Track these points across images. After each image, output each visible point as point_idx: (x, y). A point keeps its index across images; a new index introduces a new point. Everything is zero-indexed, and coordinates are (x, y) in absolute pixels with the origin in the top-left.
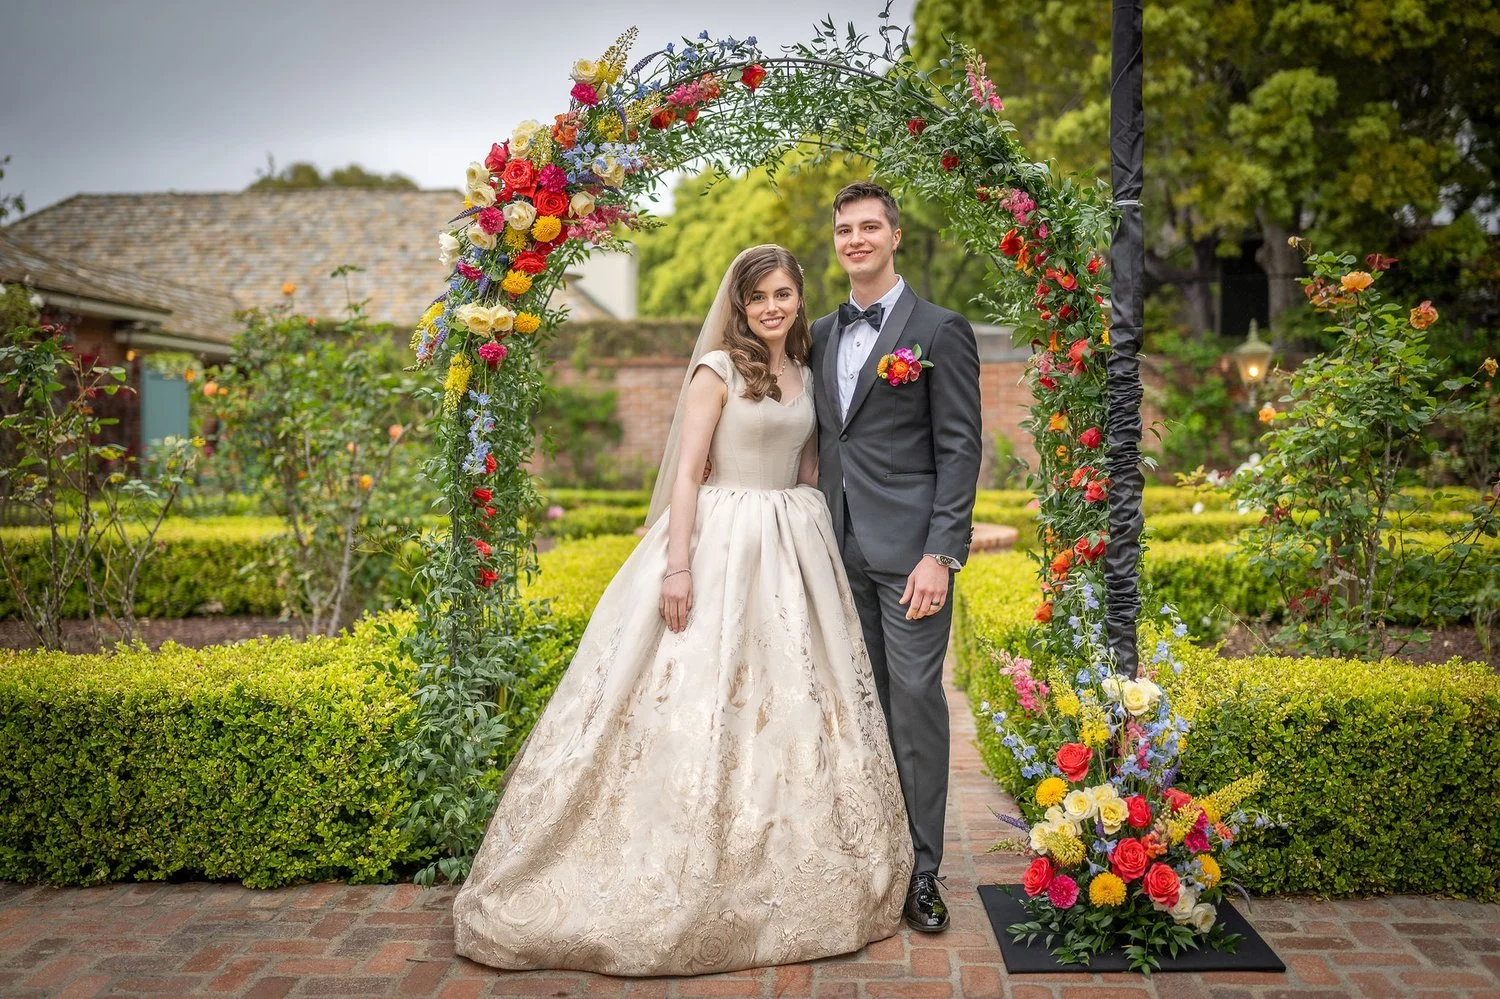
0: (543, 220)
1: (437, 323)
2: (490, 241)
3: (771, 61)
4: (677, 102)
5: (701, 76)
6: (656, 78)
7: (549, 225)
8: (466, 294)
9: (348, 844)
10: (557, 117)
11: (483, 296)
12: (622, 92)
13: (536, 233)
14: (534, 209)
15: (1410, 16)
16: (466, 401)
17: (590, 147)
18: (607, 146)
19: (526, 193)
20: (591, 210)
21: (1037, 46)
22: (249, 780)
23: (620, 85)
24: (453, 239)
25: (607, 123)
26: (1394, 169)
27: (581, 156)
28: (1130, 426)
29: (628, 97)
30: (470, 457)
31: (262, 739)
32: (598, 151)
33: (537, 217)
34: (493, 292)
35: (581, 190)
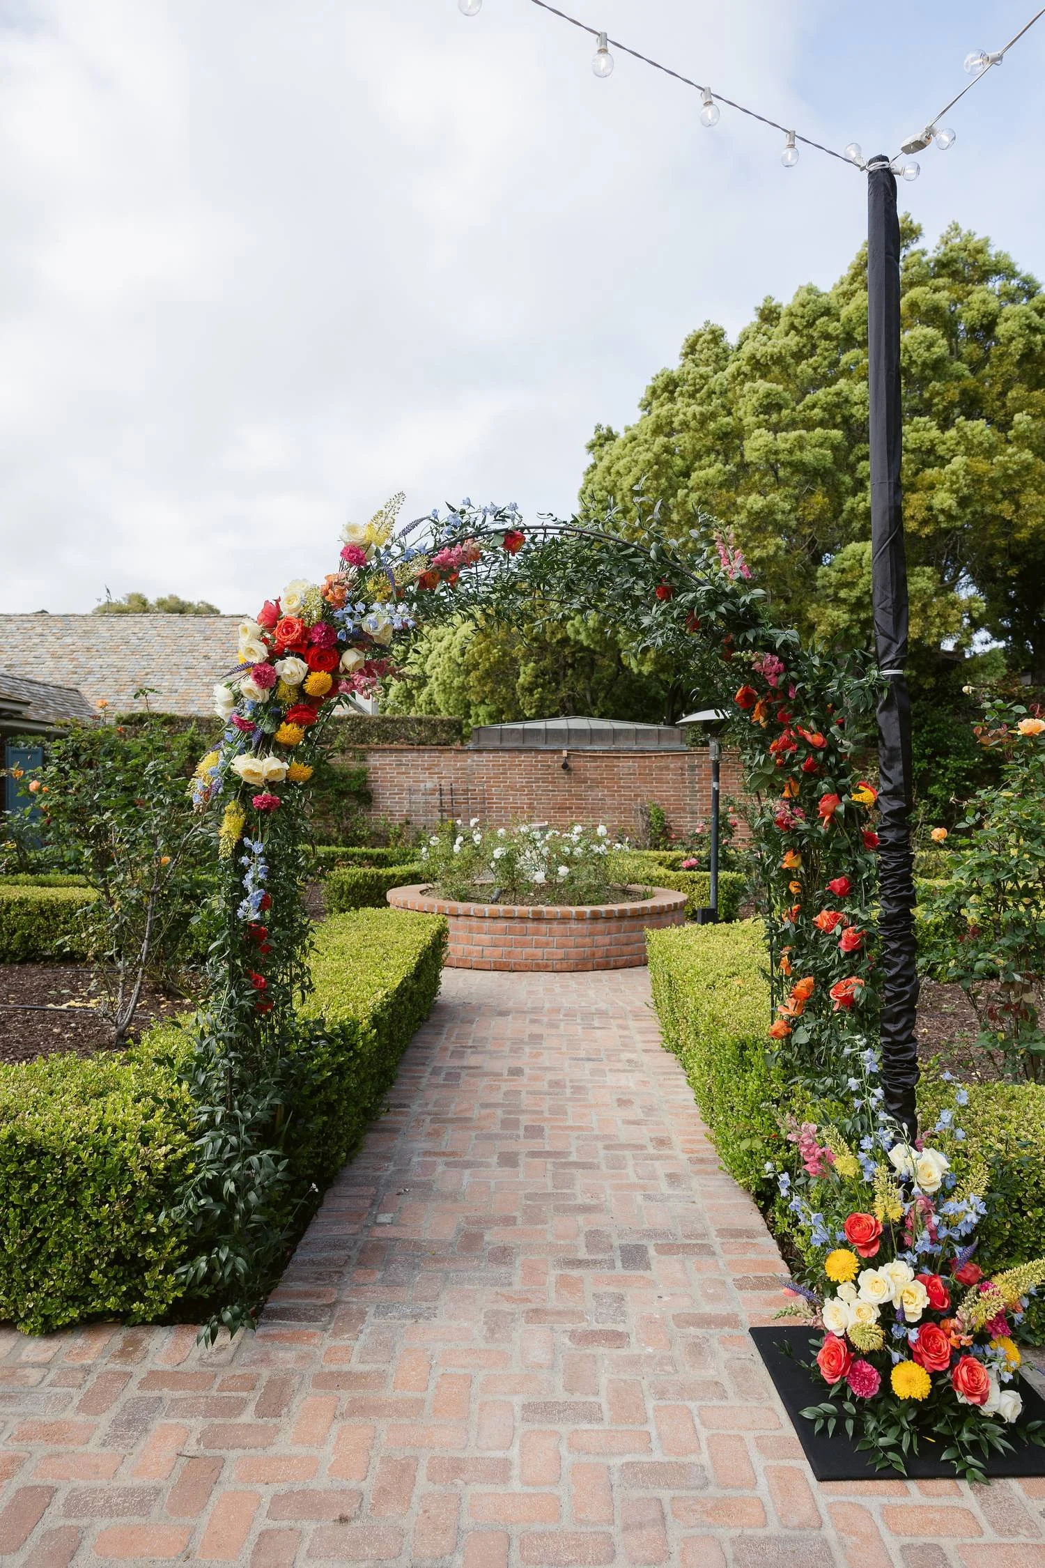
0: (315, 676)
1: (212, 773)
2: (262, 695)
3: (528, 528)
4: (443, 563)
5: (462, 540)
6: (422, 542)
7: (320, 679)
8: (239, 744)
9: (124, 1288)
10: (327, 577)
11: (257, 747)
12: (390, 555)
13: (308, 688)
14: (305, 665)
15: (945, 506)
16: (240, 849)
17: (360, 607)
18: (376, 606)
19: (300, 648)
20: (362, 666)
21: (672, 522)
22: (22, 1227)
23: (388, 548)
24: (227, 691)
25: (376, 583)
26: (938, 615)
27: (351, 615)
28: (904, 893)
29: (395, 559)
30: (244, 903)
31: (35, 1187)
32: (368, 611)
33: (309, 673)
34: (266, 744)
35: (350, 647)
